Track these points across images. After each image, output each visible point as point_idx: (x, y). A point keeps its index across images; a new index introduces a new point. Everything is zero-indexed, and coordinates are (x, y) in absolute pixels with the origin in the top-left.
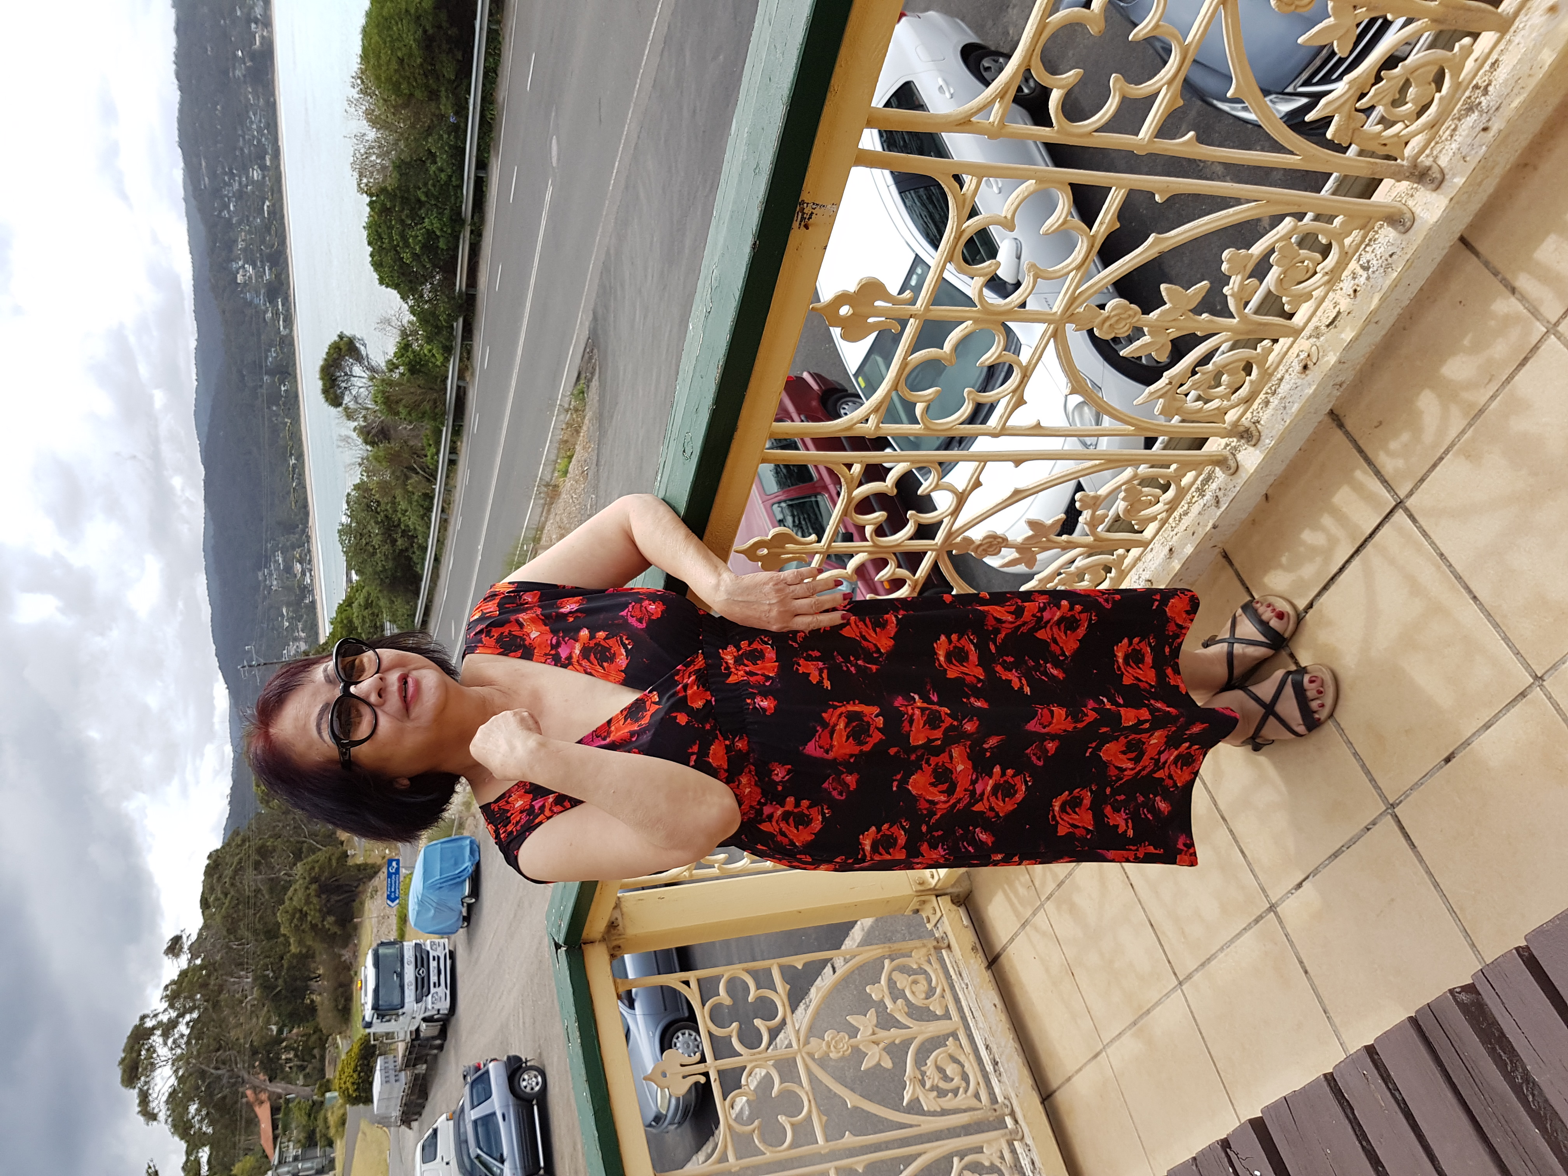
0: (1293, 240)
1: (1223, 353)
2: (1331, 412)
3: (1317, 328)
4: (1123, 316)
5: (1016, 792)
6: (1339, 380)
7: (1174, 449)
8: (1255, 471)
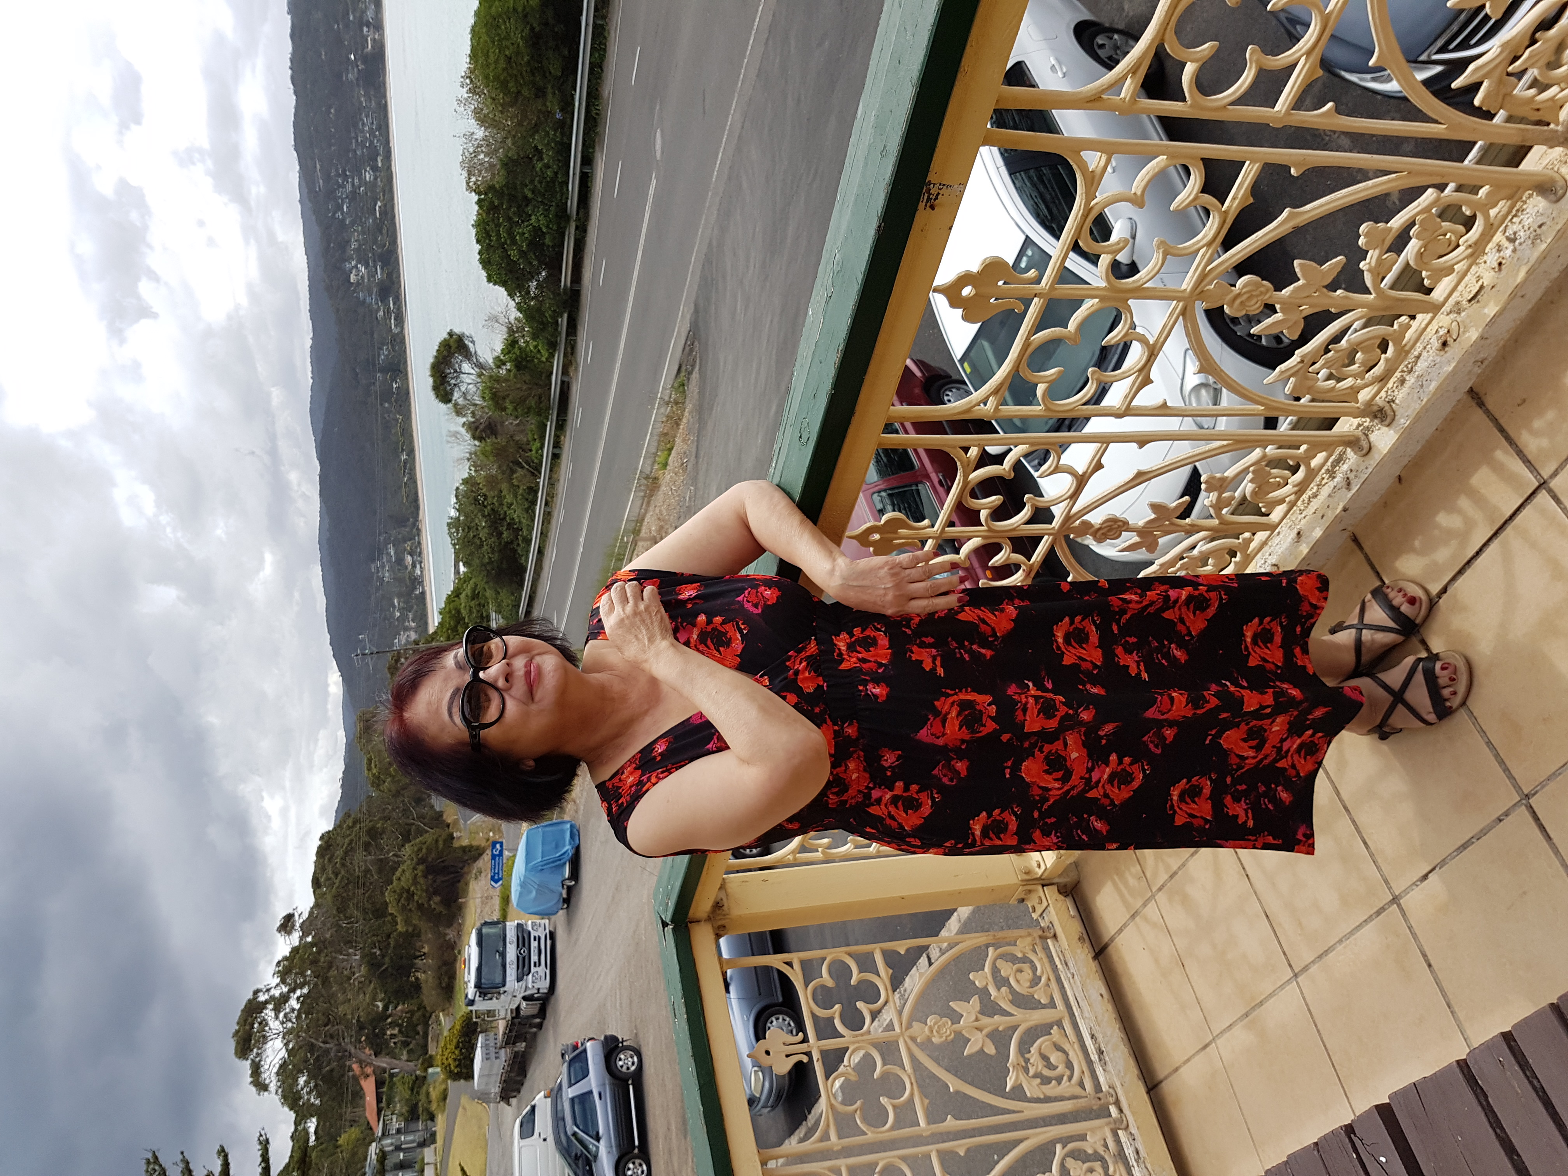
0: (1434, 211)
1: (1356, 331)
2: (1471, 391)
3: (1458, 303)
4: (1254, 293)
5: (1133, 780)
6: (1481, 356)
7: (1302, 430)
8: (1389, 451)
